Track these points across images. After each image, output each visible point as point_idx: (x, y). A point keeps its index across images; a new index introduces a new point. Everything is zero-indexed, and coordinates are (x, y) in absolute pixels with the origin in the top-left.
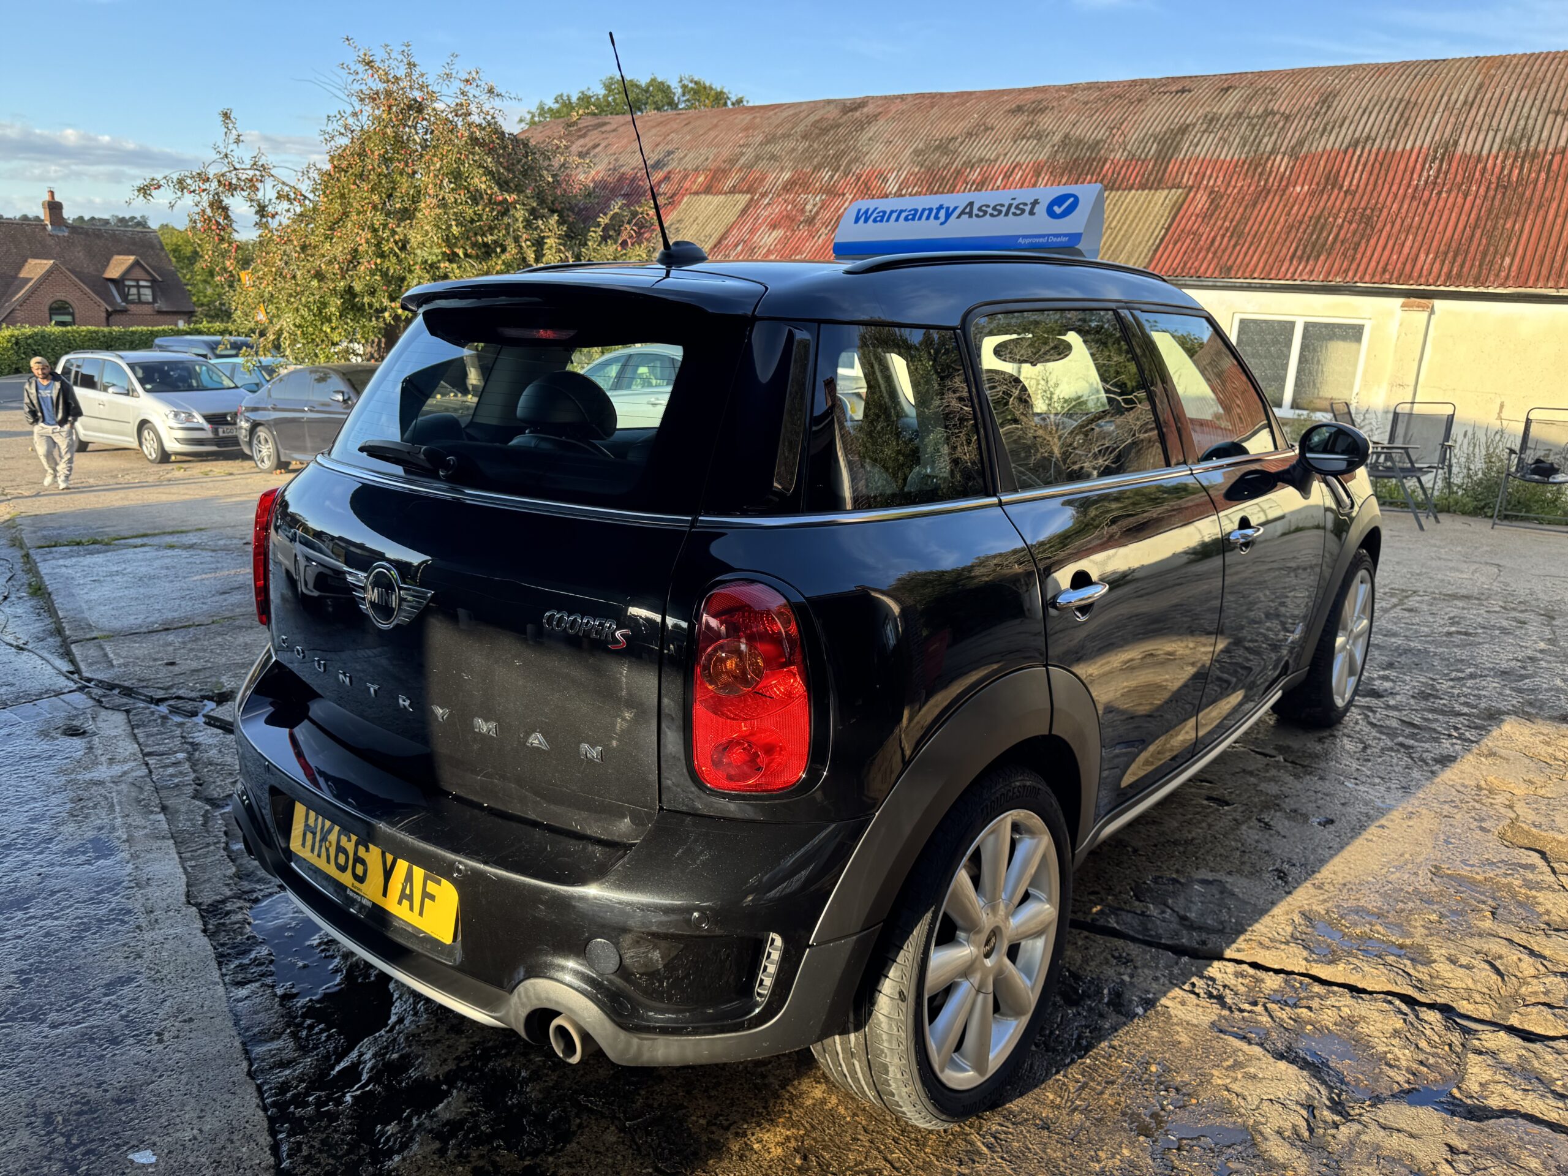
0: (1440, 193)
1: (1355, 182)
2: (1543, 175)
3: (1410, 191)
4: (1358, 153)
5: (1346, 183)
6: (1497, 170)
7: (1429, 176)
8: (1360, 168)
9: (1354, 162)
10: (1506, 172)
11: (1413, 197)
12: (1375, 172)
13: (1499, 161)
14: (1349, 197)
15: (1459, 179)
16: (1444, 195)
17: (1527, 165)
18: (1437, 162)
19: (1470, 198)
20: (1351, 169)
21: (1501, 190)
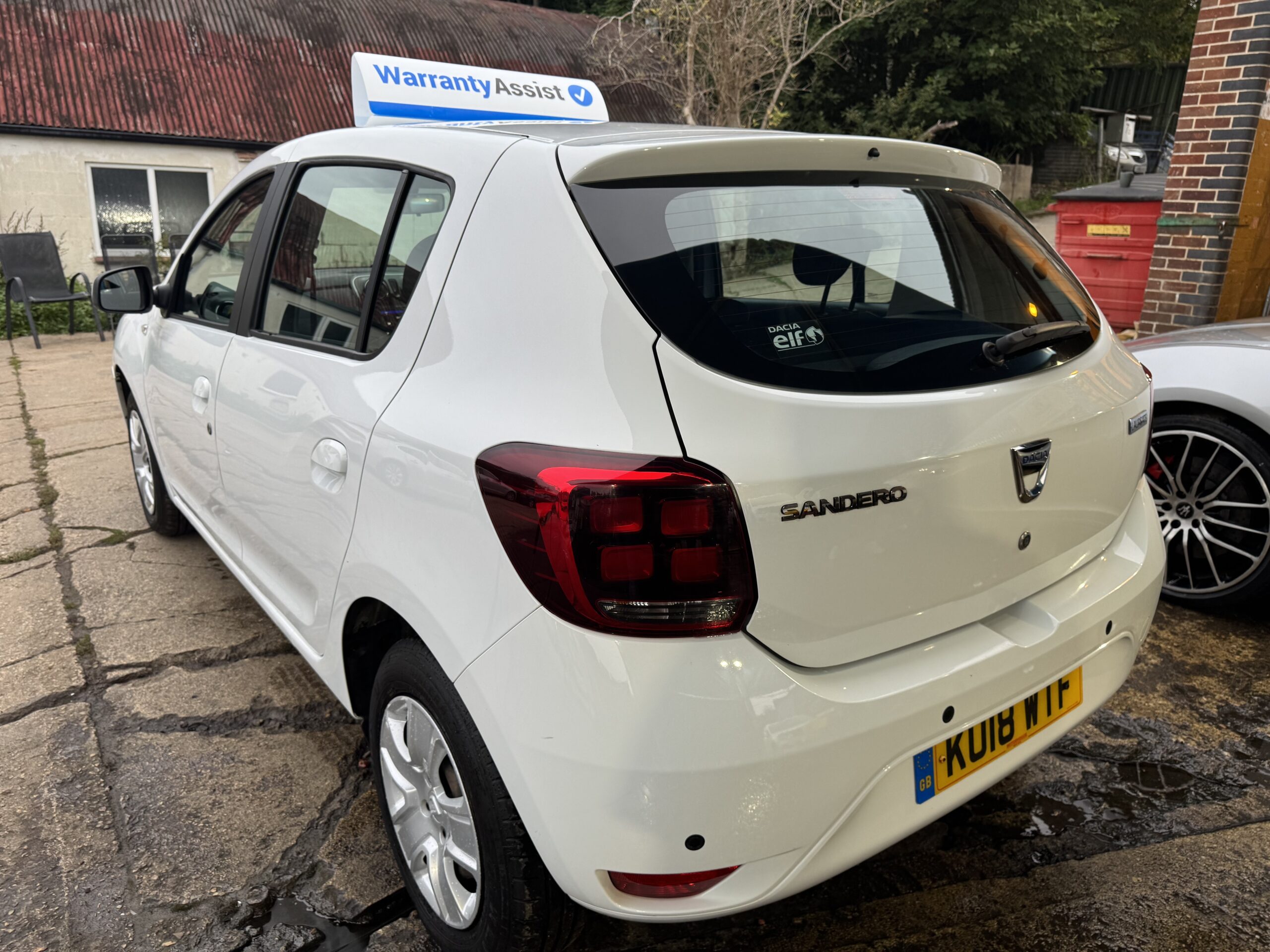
0: (212, 63)
1: (135, 45)
2: (279, 57)
3: (188, 59)
4: (122, 18)
5: (128, 45)
6: (245, 49)
7: (196, 48)
8: (133, 32)
9: (124, 26)
10: (252, 52)
11: (194, 65)
12: (148, 37)
13: (242, 42)
14: (139, 59)
15: (221, 53)
16: (217, 66)
17: (264, 49)
18: (196, 36)
19: (239, 71)
20: (125, 32)
21: (257, 67)
